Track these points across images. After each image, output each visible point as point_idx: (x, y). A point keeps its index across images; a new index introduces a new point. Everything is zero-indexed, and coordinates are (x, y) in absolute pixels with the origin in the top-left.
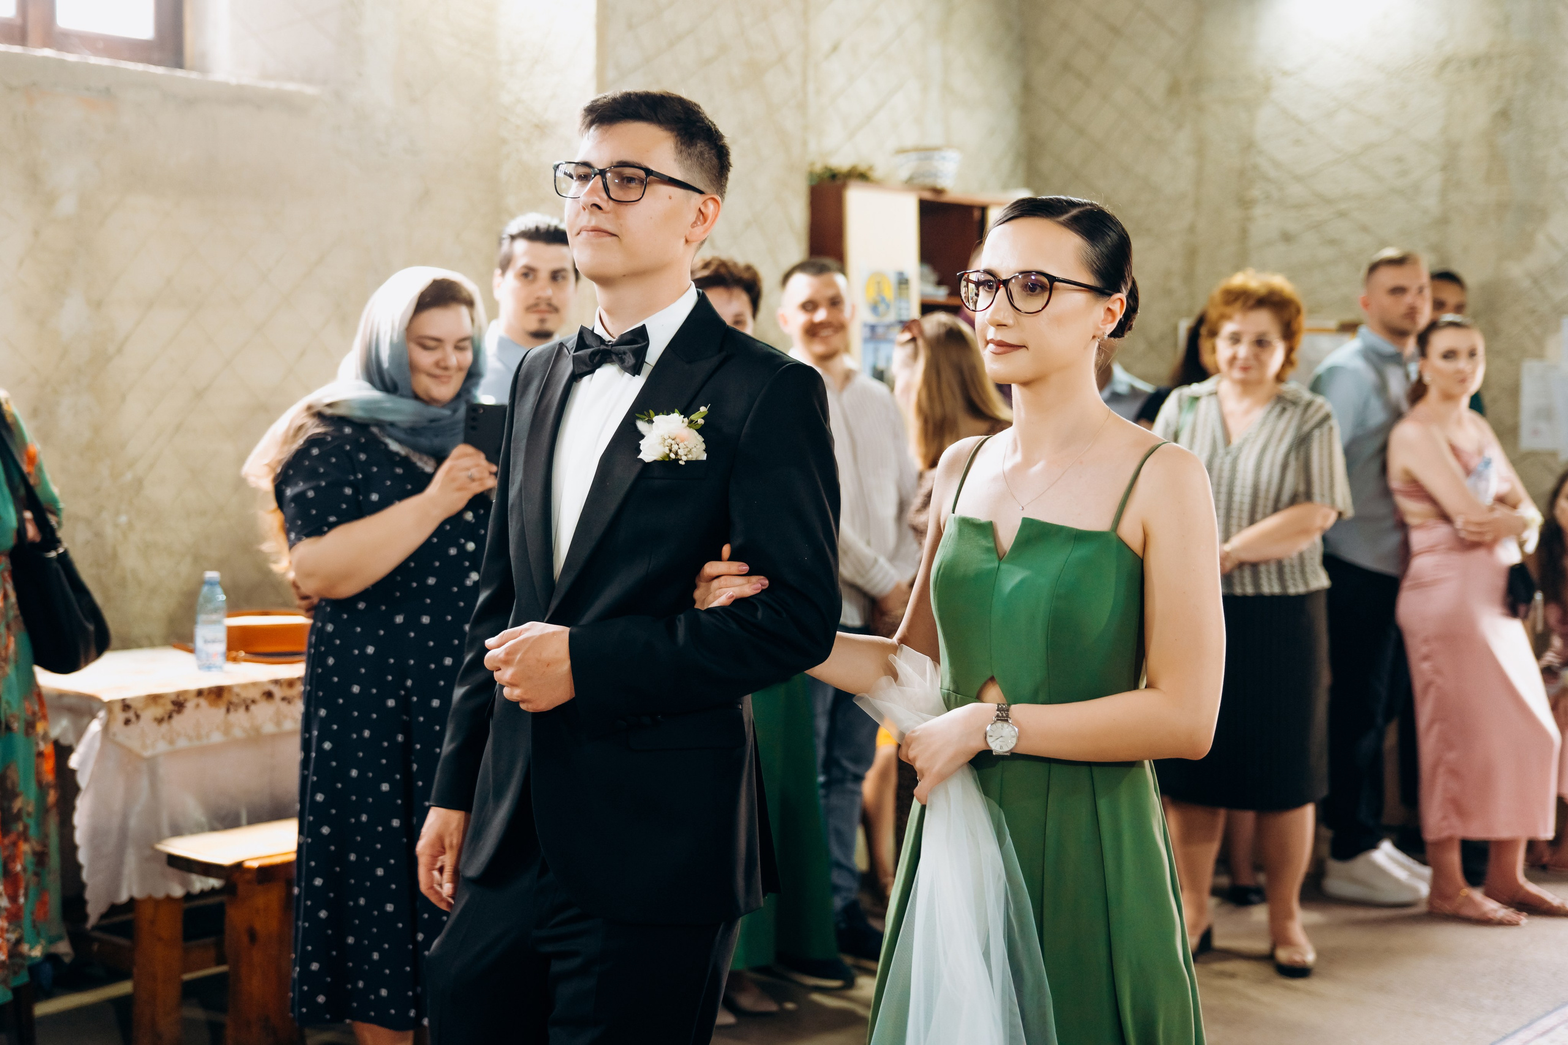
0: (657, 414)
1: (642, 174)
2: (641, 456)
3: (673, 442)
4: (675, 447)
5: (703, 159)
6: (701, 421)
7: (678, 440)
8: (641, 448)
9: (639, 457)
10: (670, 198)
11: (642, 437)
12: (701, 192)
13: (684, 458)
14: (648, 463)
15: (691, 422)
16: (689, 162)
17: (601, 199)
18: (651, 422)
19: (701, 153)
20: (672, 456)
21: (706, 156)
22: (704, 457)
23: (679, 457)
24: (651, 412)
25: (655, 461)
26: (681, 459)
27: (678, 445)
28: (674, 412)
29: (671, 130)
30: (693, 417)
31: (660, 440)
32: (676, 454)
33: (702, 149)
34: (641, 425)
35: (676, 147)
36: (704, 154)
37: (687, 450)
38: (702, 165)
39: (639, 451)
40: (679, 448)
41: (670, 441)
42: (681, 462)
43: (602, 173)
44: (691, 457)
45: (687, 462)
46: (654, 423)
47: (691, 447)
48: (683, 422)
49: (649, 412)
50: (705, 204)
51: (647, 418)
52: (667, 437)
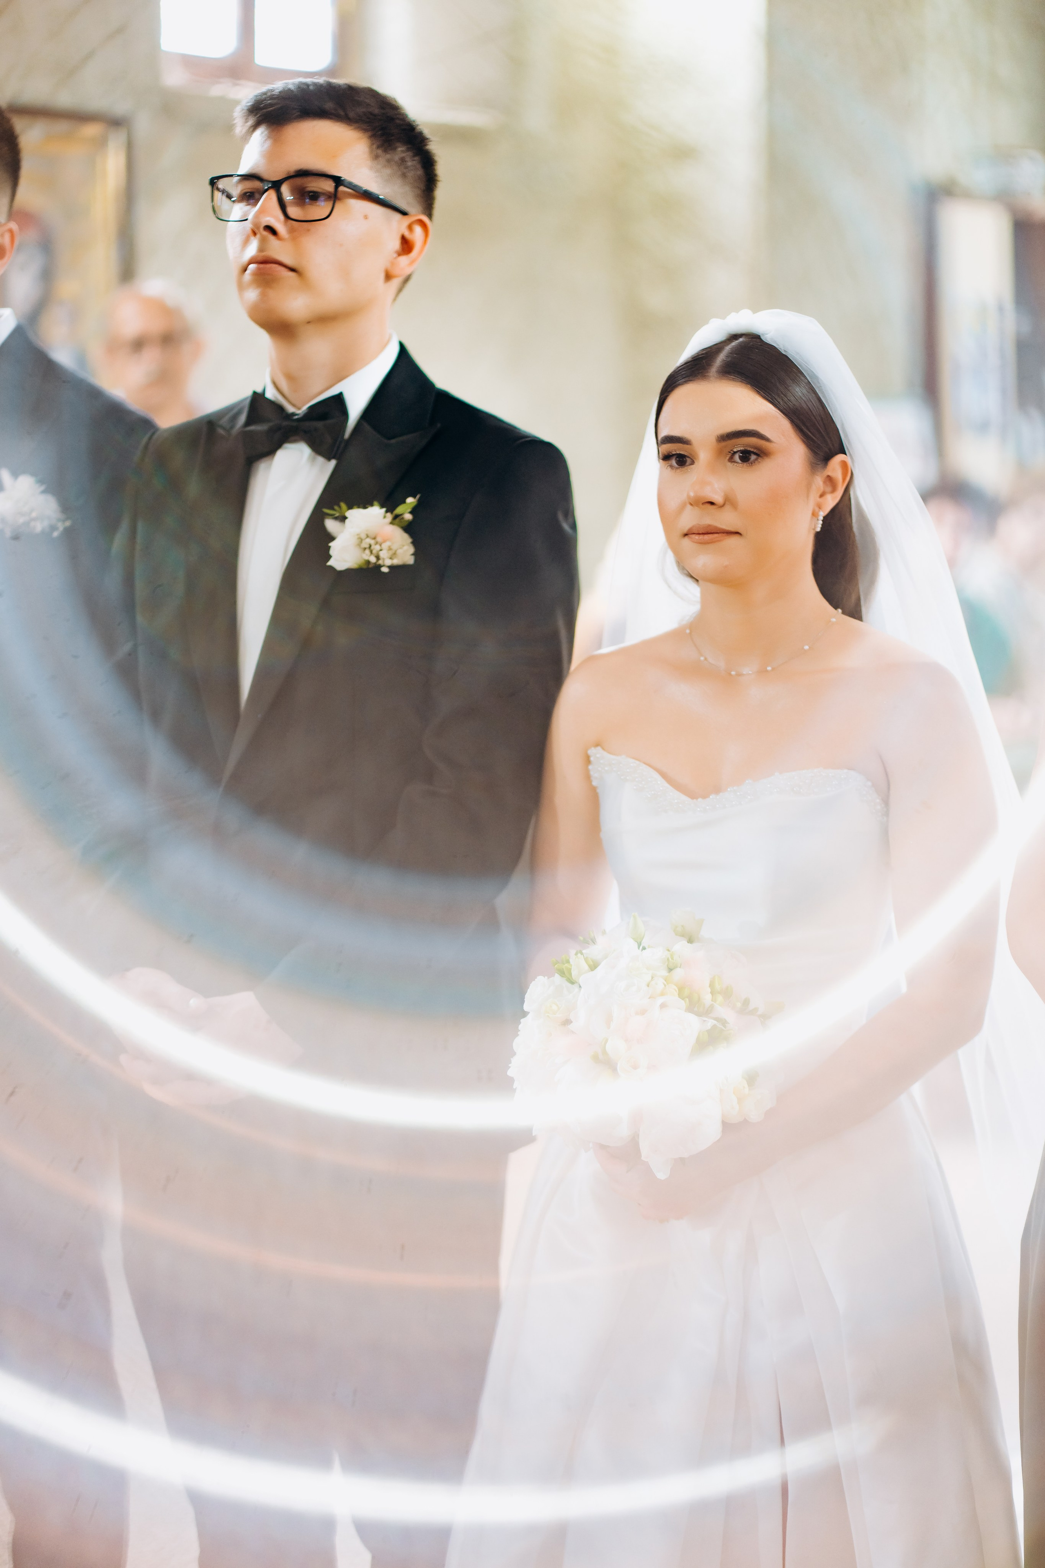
0: (350, 507)
1: (328, 186)
2: (330, 563)
3: (372, 542)
4: (376, 548)
5: (406, 168)
6: (408, 517)
7: (379, 539)
8: (331, 552)
9: (329, 563)
10: (365, 218)
11: (332, 538)
12: (404, 213)
13: (388, 562)
14: (341, 572)
15: (396, 517)
16: (388, 171)
17: (276, 219)
18: (342, 518)
19: (403, 160)
20: (373, 559)
22: (411, 559)
23: (380, 562)
24: (343, 505)
25: (350, 568)
26: (384, 565)
27: (379, 545)
28: (372, 505)
29: (365, 130)
30: (399, 510)
31: (356, 541)
32: (378, 558)
33: (403, 155)
34: (331, 525)
35: (371, 152)
37: (391, 553)
38: (404, 176)
39: (330, 557)
40: (381, 550)
41: (369, 541)
42: (385, 570)
43: (276, 185)
44: (396, 562)
45: (391, 567)
46: (347, 521)
47: (394, 547)
48: (385, 517)
49: (340, 507)
50: (410, 228)
51: (337, 515)
52: (365, 536)
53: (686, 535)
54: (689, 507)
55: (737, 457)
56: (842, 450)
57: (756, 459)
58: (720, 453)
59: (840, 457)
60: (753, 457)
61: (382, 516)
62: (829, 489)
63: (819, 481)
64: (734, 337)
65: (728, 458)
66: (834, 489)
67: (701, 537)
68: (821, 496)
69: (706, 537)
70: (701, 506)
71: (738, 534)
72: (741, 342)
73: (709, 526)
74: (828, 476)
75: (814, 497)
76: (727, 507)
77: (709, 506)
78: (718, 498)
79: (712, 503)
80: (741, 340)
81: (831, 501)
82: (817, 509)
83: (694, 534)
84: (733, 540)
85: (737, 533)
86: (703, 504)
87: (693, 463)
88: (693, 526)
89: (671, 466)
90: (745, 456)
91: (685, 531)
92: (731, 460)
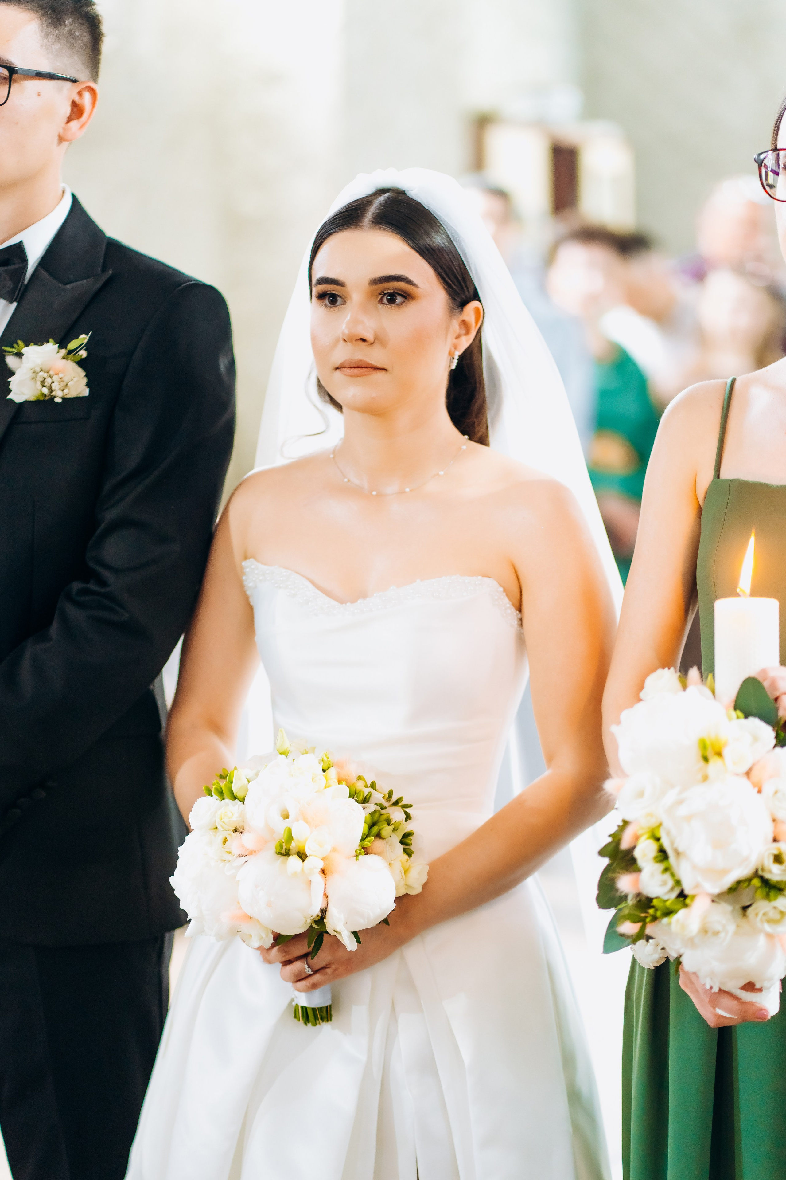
0: (27, 344)
2: (10, 396)
3: (45, 375)
4: (48, 381)
5: (74, 38)
6: (81, 351)
7: (51, 373)
8: (11, 386)
10: (39, 95)
11: (12, 374)
12: (74, 79)
13: (61, 395)
14: (20, 404)
15: (70, 352)
16: (58, 46)
18: (20, 355)
19: (71, 33)
20: (45, 391)
21: (77, 34)
22: (86, 392)
23: (54, 394)
24: (20, 342)
25: (26, 402)
26: (55, 397)
27: (52, 378)
28: (48, 342)
29: (35, 11)
30: (71, 347)
31: (30, 375)
32: (51, 390)
34: (10, 361)
35: (42, 30)
36: (74, 33)
37: (62, 384)
38: (72, 45)
39: (10, 391)
40: (53, 382)
42: (58, 400)
44: (69, 393)
45: (64, 399)
46: (23, 357)
47: (66, 379)
48: (58, 352)
49: (18, 344)
50: (80, 93)
51: (15, 351)
52: (39, 370)
53: (337, 368)
54: (342, 342)
55: (385, 300)
56: (476, 296)
57: (404, 302)
58: (371, 294)
59: (475, 304)
60: (399, 299)
61: (57, 351)
62: (463, 331)
63: (455, 325)
64: (381, 191)
65: (379, 299)
66: (468, 332)
67: (352, 370)
68: (458, 337)
69: (356, 371)
70: (354, 342)
71: (384, 371)
72: (388, 196)
73: (361, 360)
74: (464, 321)
75: (451, 340)
76: (377, 345)
77: (361, 342)
78: (370, 337)
79: (364, 340)
80: (388, 194)
81: (465, 343)
82: (453, 349)
83: (346, 367)
84: (379, 375)
85: (385, 369)
86: (355, 340)
87: (344, 303)
88: (346, 361)
89: (326, 305)
90: (392, 298)
91: (337, 365)
92: (381, 301)
